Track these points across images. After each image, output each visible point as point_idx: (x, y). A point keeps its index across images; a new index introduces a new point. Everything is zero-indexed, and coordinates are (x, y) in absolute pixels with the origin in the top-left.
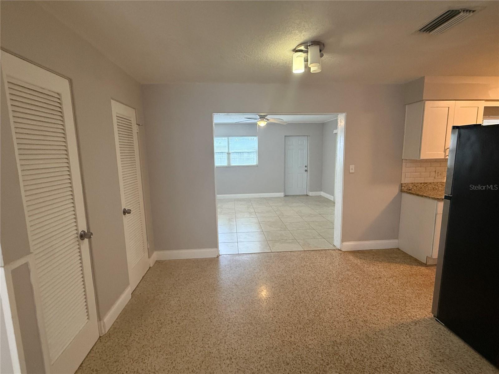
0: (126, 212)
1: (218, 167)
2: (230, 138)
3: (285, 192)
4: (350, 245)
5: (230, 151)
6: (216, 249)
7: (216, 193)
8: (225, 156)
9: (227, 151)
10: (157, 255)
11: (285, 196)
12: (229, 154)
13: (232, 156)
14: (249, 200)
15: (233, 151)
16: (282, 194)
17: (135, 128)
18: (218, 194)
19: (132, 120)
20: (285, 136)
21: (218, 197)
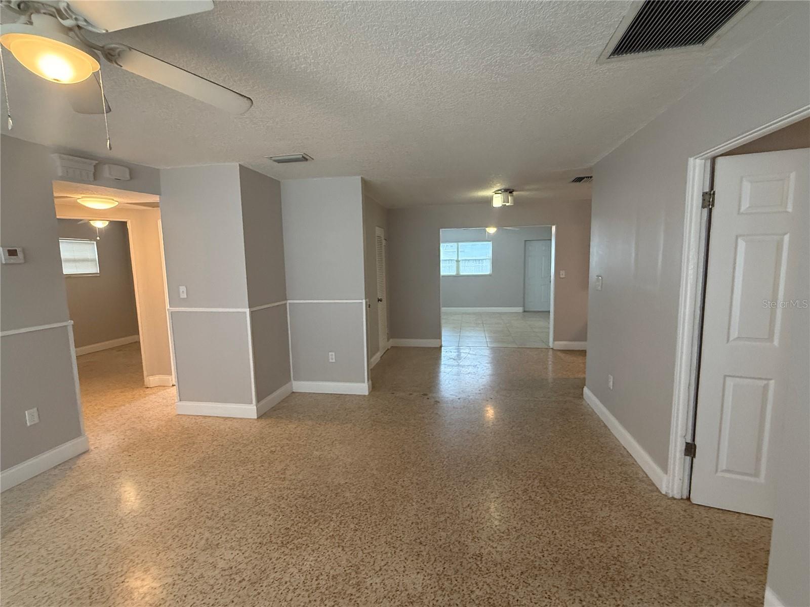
0: (380, 300)
1: (443, 276)
2: (460, 244)
3: (524, 306)
4: (562, 344)
5: (460, 259)
6: (438, 340)
7: (441, 306)
8: (455, 264)
9: (456, 259)
10: (393, 342)
11: (525, 311)
12: (458, 261)
13: (461, 264)
14: (480, 314)
15: (463, 259)
16: (520, 309)
17: (384, 242)
18: (443, 307)
19: (382, 236)
20: (526, 241)
21: (443, 309)
